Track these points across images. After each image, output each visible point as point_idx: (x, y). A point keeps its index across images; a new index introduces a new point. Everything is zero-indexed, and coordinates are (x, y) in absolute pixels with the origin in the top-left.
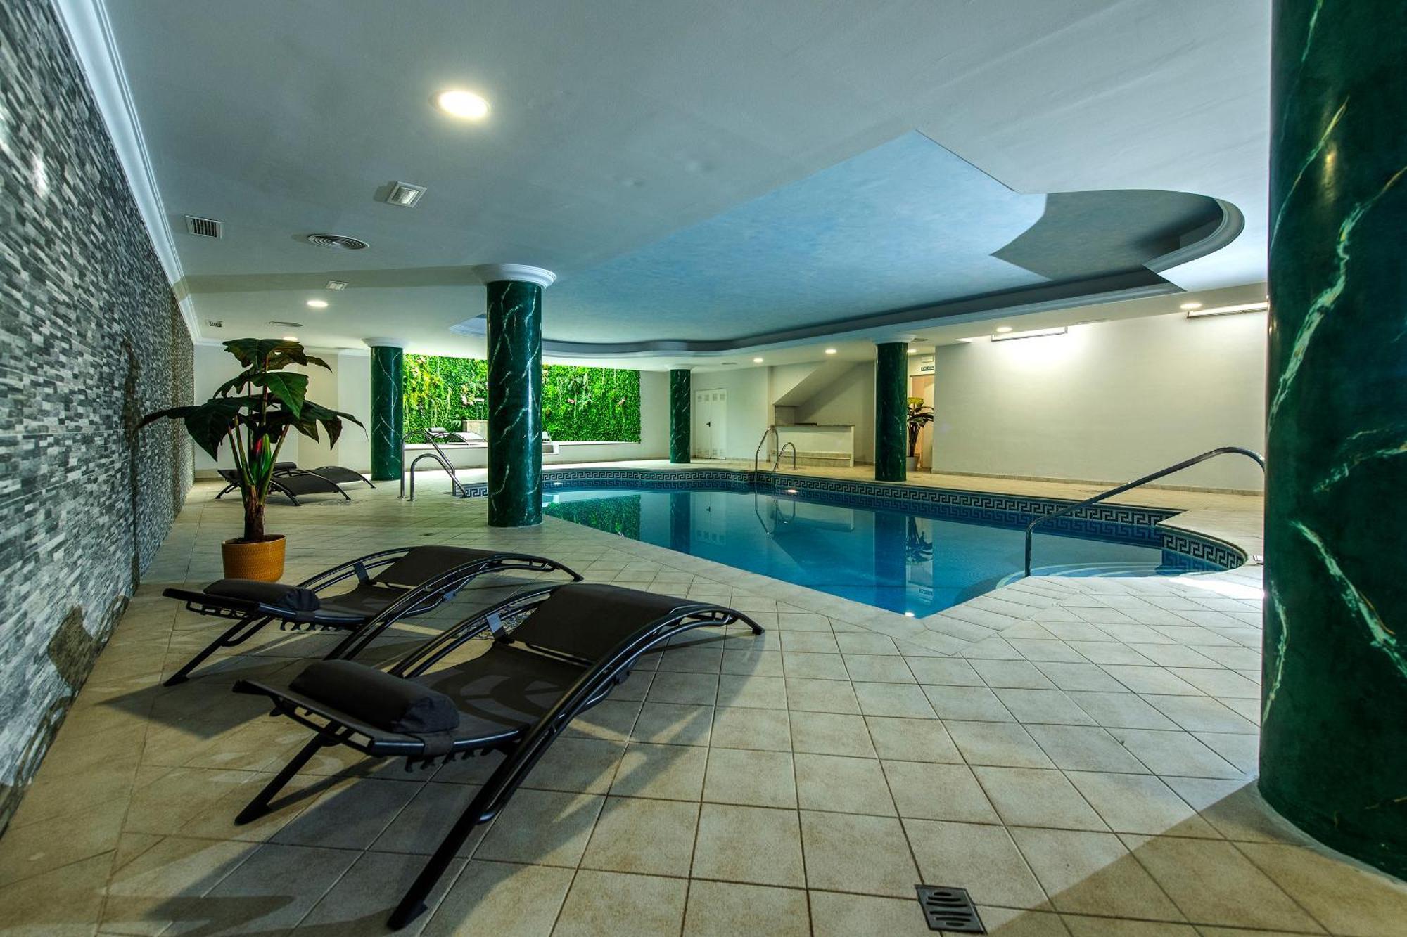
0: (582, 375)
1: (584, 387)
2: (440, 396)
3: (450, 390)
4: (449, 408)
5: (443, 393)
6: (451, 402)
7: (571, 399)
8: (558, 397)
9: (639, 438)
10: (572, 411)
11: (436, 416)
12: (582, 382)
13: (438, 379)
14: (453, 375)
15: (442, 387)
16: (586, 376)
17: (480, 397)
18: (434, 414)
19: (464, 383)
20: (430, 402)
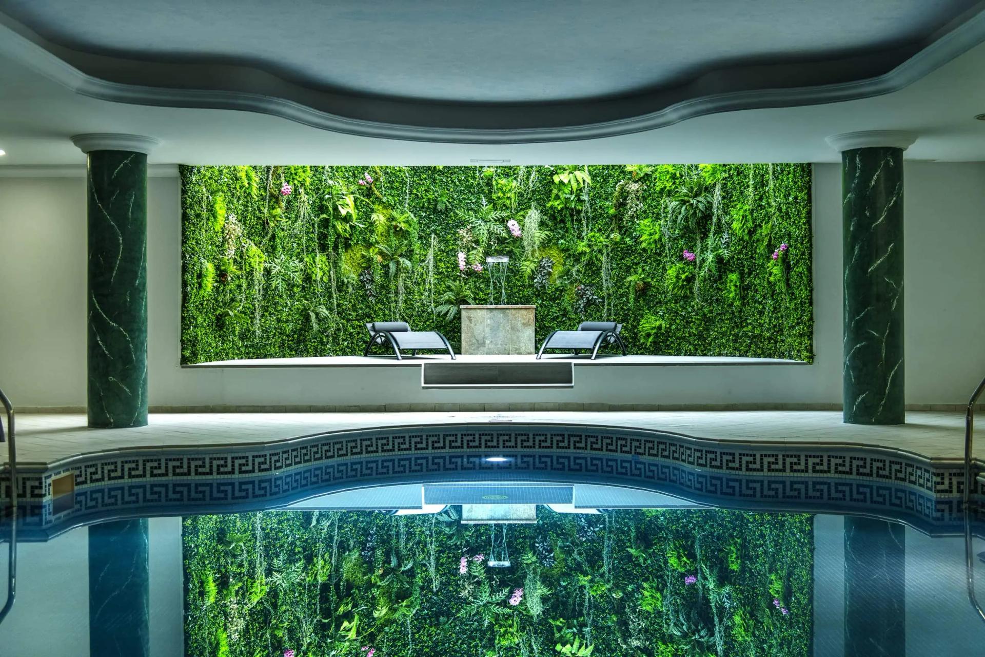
0: (709, 189)
1: (714, 220)
2: (409, 254)
3: (433, 240)
4: (431, 278)
5: (417, 247)
6: (436, 267)
7: (691, 249)
8: (663, 246)
9: (810, 349)
10: (690, 280)
11: (402, 297)
12: (709, 206)
13: (405, 217)
14: (440, 207)
15: (415, 234)
16: (718, 191)
17: (500, 253)
18: (397, 293)
19: (462, 223)
20: (386, 267)
